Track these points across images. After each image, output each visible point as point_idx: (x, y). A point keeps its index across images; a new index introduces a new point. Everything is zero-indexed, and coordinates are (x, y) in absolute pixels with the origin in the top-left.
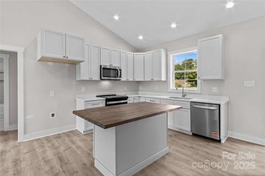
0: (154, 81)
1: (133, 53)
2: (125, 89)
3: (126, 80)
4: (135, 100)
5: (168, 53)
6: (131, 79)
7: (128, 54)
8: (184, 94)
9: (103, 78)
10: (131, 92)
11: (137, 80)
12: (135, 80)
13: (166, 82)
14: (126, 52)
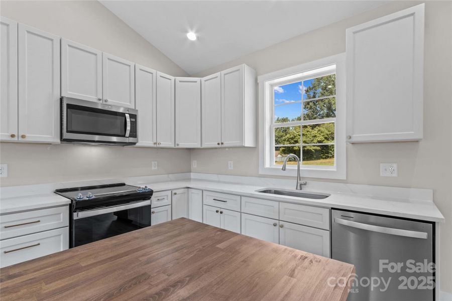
0: (225, 148)
1: (173, 78)
2: (153, 168)
3: (152, 145)
4: (174, 197)
5: (260, 78)
6: (167, 143)
7: (159, 78)
8: (302, 182)
9: (67, 136)
10: (170, 175)
11: (183, 145)
12: (178, 145)
13: (255, 150)
14: (153, 71)
